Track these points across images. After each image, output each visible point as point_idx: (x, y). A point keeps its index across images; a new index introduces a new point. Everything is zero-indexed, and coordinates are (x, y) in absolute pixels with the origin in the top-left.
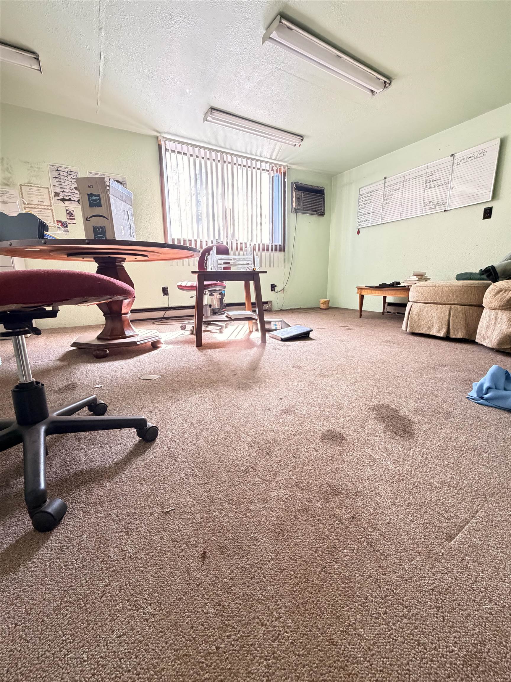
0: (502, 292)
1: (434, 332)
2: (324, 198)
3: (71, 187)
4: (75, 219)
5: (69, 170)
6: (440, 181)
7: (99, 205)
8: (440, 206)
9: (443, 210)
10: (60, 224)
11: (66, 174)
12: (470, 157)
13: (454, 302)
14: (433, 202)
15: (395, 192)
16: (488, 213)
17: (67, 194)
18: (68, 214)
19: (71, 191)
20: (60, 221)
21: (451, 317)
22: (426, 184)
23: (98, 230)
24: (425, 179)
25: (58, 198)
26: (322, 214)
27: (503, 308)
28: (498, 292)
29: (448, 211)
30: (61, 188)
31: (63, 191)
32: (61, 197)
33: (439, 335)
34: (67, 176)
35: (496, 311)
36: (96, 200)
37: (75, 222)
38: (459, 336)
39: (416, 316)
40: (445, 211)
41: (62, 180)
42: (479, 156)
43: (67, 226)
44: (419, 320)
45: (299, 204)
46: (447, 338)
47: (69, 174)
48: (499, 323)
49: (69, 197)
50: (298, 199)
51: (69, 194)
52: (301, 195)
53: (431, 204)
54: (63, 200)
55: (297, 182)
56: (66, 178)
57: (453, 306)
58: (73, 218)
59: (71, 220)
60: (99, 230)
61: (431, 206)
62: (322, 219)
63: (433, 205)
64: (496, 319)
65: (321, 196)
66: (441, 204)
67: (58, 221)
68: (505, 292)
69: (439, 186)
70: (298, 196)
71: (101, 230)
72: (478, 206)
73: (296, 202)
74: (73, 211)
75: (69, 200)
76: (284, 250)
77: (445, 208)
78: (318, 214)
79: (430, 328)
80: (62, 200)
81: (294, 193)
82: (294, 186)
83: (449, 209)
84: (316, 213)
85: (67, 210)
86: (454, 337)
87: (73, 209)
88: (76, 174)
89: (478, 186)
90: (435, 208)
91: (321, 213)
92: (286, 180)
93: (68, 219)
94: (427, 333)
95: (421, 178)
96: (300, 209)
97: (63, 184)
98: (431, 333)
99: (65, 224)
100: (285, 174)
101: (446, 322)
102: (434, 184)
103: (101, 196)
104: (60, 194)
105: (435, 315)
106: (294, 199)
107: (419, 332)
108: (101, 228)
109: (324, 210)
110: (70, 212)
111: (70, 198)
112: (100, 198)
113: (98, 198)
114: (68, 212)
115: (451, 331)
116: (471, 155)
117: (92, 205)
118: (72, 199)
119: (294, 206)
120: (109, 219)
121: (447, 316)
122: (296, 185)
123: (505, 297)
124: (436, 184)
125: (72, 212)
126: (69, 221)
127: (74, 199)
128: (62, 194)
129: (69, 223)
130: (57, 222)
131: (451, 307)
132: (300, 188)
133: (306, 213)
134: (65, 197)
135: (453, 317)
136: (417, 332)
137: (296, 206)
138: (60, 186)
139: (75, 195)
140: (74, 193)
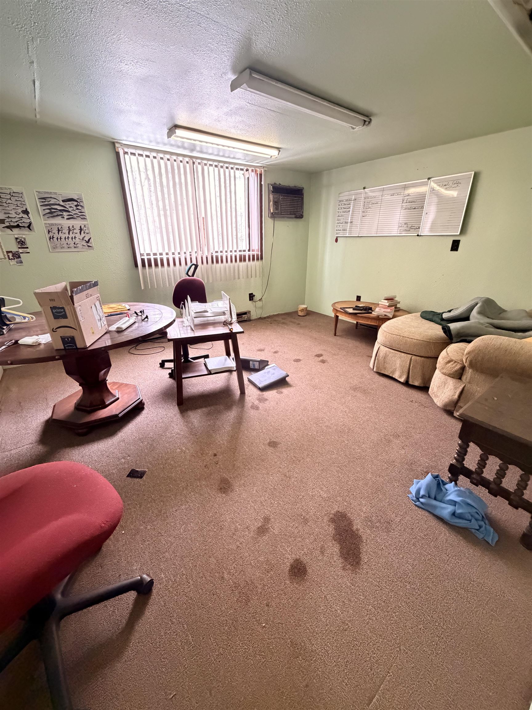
0: (452, 363)
1: (396, 376)
2: (302, 199)
3: (17, 211)
4: (27, 248)
5: (12, 191)
6: (416, 203)
7: (65, 317)
8: (413, 230)
9: (416, 234)
10: (10, 255)
11: (9, 197)
12: (445, 185)
13: (414, 354)
14: (408, 224)
15: (373, 205)
16: (455, 246)
17: (14, 220)
18: (19, 242)
19: (18, 216)
20: (11, 252)
21: (411, 367)
22: (403, 204)
23: (66, 339)
24: (402, 198)
25: (4, 225)
26: (301, 217)
27: (452, 376)
28: (449, 362)
29: (421, 237)
30: (5, 213)
31: (9, 217)
32: (7, 224)
33: (400, 380)
34: (10, 199)
35: (446, 377)
36: (61, 312)
37: (28, 250)
38: (416, 384)
39: (382, 359)
40: (418, 235)
41: (5, 204)
42: (453, 186)
43: (19, 257)
44: (385, 362)
45: (277, 209)
46: (406, 384)
47: (12, 196)
48: (447, 388)
49: (17, 223)
50: (276, 203)
51: (17, 220)
52: (279, 199)
53: (406, 226)
54: (10, 227)
55: (275, 184)
56: (9, 201)
57: (414, 357)
58: (25, 246)
59: (23, 249)
60: (68, 340)
61: (406, 228)
62: (300, 222)
63: (407, 227)
64: (445, 384)
65: (299, 197)
66: (415, 228)
67: (8, 252)
68: (454, 363)
69: (415, 208)
70: (276, 200)
71: (70, 339)
72: (448, 237)
73: (273, 206)
74: (25, 239)
75: (18, 226)
76: (262, 258)
77: (418, 232)
78: (296, 217)
79: (393, 372)
80: (8, 227)
81: (271, 197)
82: (272, 189)
83: (422, 234)
84: (294, 216)
85: (17, 239)
86: (412, 384)
87: (24, 237)
88: (21, 195)
89: (449, 217)
90: (409, 231)
91: (299, 216)
92: (263, 183)
93: (19, 248)
94: (391, 375)
95: (398, 196)
96: (277, 214)
97: (6, 208)
98: (394, 377)
99: (17, 254)
100: (261, 175)
101: (406, 370)
102: (410, 206)
103: (66, 309)
104: (6, 221)
105: (398, 363)
106: (271, 203)
107: (384, 373)
108: (70, 338)
109: (303, 212)
110: (21, 240)
111: (18, 225)
112: (64, 311)
113: (62, 310)
114: (18, 240)
115: (410, 378)
116: (446, 183)
117: (56, 317)
118: (20, 225)
119: (272, 211)
120: (78, 330)
121: (408, 366)
122: (273, 188)
123: (454, 367)
124: (412, 206)
125: (23, 240)
126: (21, 251)
127: (23, 225)
128: (7, 220)
129: (21, 253)
130: (7, 254)
131: (412, 357)
132: (277, 190)
133: (283, 217)
134: (12, 224)
135: (412, 367)
136: (382, 372)
137: (273, 210)
138: (3, 212)
139: (24, 220)
140: (22, 217)
